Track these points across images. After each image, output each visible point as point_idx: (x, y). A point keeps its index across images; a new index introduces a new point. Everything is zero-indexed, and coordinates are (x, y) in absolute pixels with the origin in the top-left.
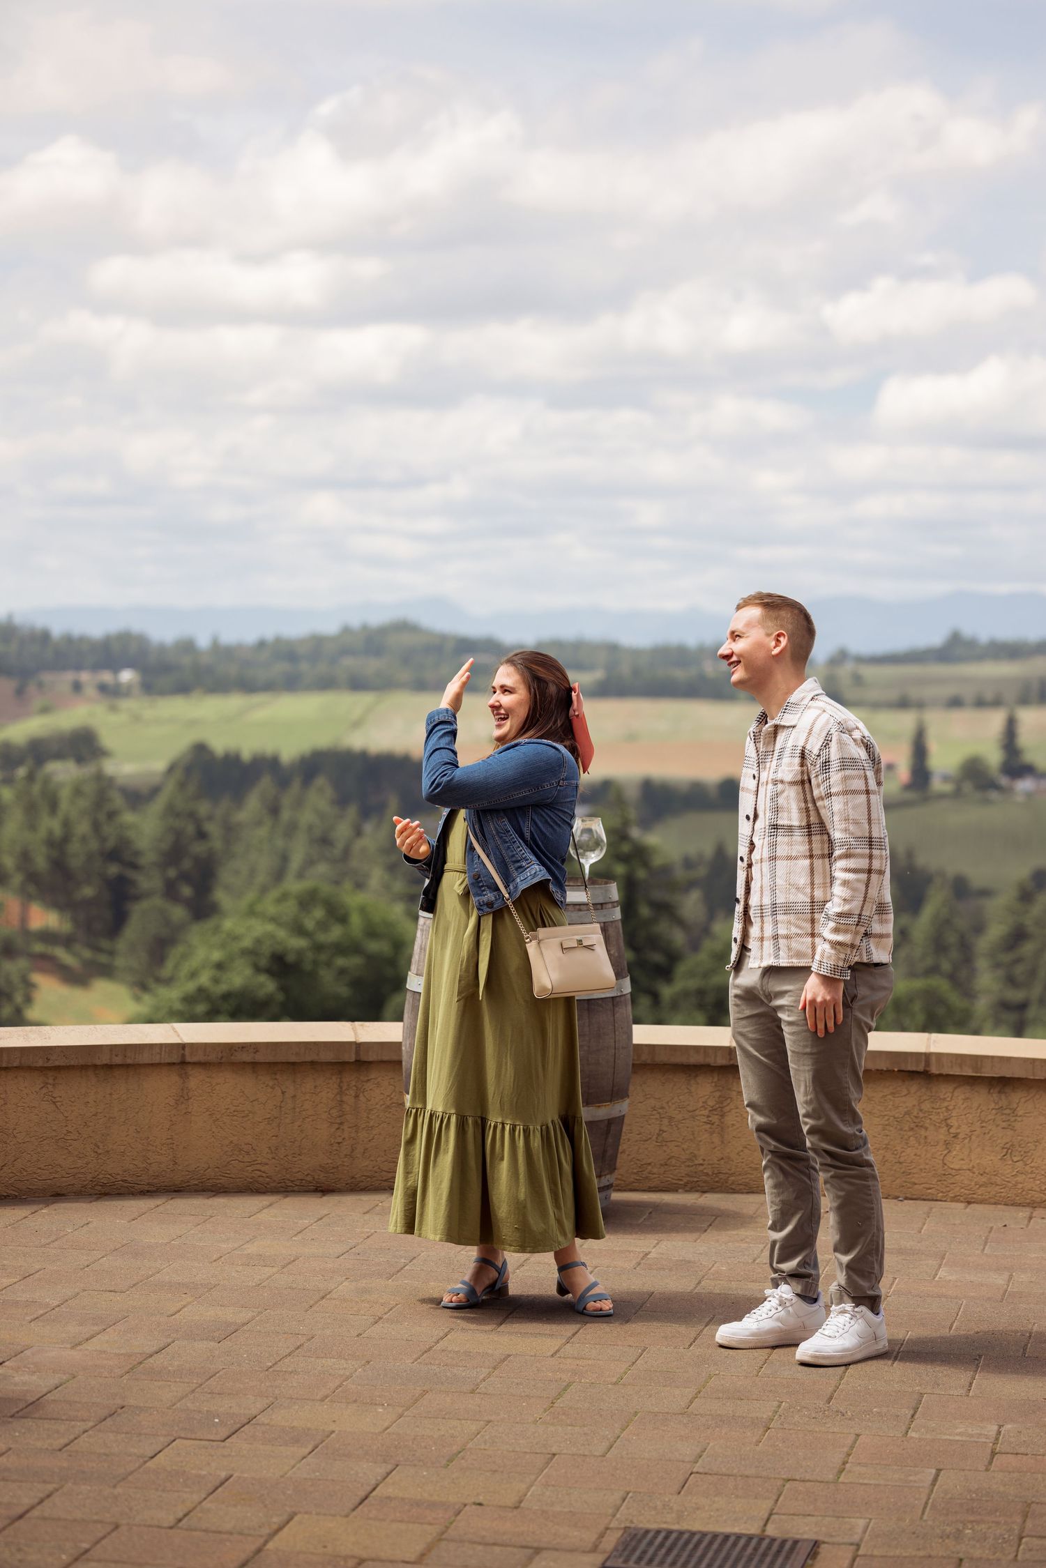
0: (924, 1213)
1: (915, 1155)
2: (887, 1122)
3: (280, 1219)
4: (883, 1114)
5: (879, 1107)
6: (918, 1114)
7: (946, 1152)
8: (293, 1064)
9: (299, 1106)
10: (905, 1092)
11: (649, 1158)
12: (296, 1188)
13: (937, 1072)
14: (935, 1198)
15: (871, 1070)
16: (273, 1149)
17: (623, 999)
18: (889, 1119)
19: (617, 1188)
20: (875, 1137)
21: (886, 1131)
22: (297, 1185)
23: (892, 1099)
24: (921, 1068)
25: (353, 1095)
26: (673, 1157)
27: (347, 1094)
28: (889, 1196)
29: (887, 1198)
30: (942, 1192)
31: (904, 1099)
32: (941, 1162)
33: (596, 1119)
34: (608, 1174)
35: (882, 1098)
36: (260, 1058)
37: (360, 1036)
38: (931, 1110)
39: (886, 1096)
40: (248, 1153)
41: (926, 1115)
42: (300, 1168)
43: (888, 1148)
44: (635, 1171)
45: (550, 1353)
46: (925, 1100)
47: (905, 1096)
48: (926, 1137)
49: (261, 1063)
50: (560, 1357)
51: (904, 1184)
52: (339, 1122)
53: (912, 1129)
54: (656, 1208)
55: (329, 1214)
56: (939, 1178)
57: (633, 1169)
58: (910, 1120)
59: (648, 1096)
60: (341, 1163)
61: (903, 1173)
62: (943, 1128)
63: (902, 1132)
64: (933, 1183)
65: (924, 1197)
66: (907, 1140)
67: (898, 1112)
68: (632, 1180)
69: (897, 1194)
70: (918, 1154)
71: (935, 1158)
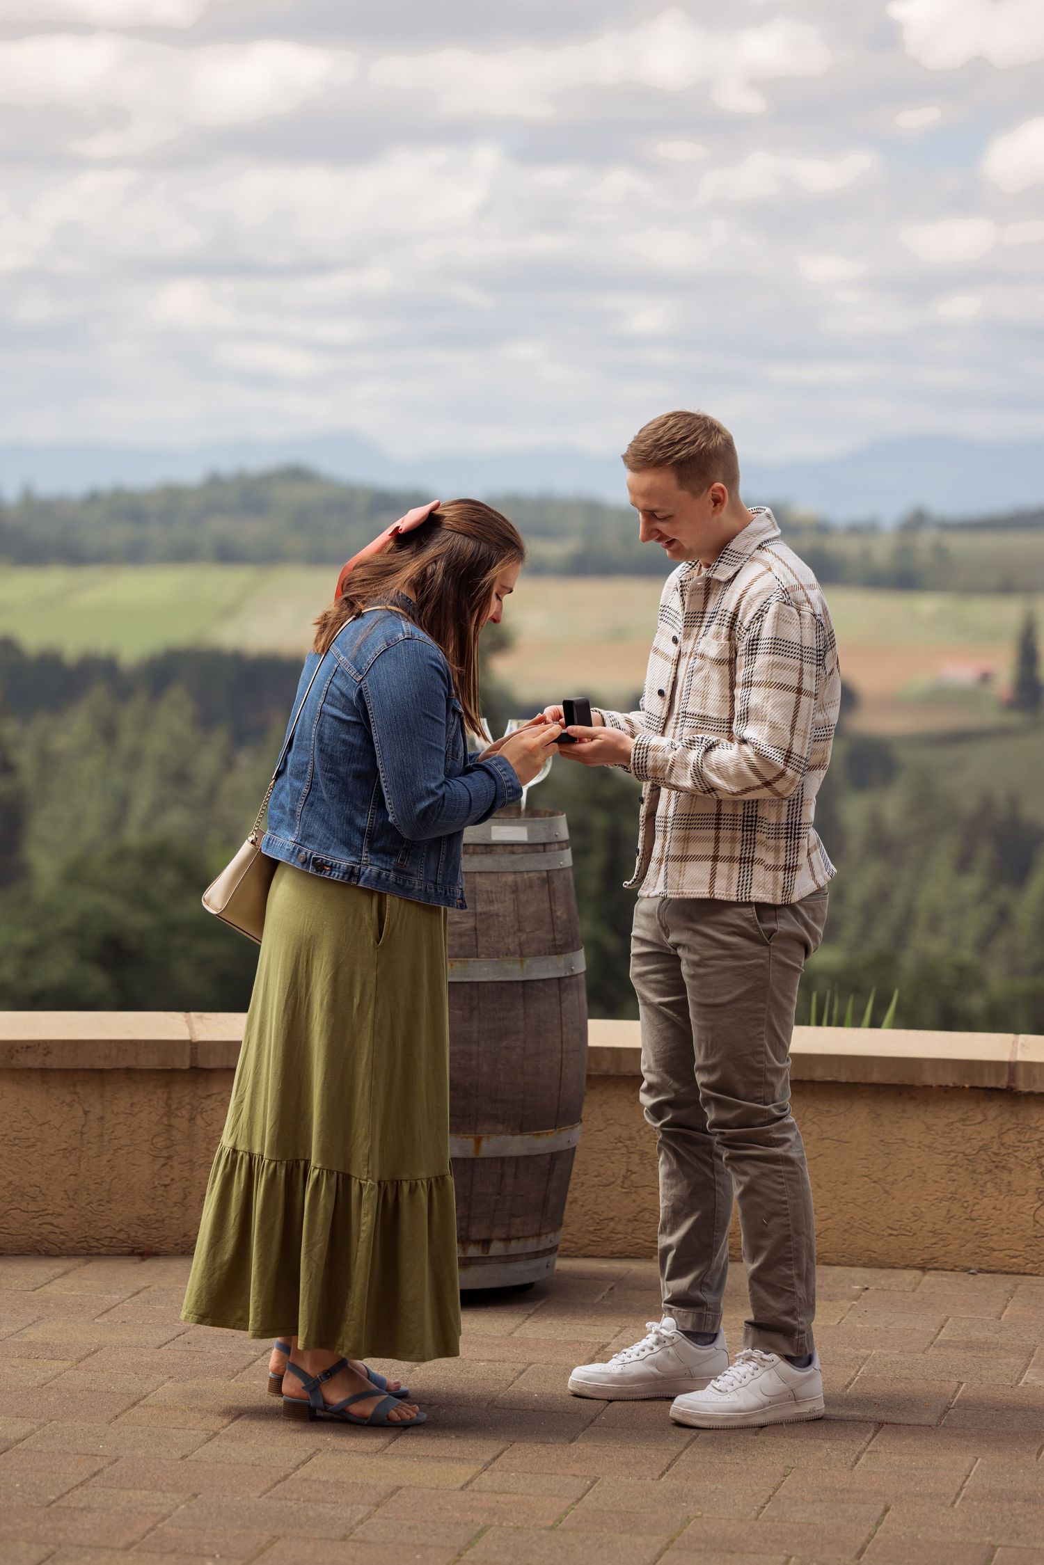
0: (1006, 1292)
1: (994, 1208)
2: (954, 1162)
3: (78, 1293)
4: (948, 1150)
5: (942, 1140)
6: (999, 1149)
7: (1037, 1205)
8: (101, 1071)
9: (109, 1131)
10: (980, 1118)
11: (612, 1211)
12: (103, 1250)
13: (1027, 1090)
14: (1022, 1271)
15: (931, 1086)
16: (71, 1193)
17: (573, 980)
18: (956, 1157)
19: (565, 1253)
20: (936, 1182)
21: (952, 1174)
22: (104, 1246)
23: (963, 1127)
24: (1003, 1084)
25: (187, 1117)
26: (646, 1209)
27: (177, 1115)
28: (956, 1266)
29: (952, 1270)
30: (1032, 1262)
31: (978, 1128)
32: (1031, 1219)
33: (534, 1153)
34: (550, 1232)
35: (947, 1125)
36: (53, 1062)
37: (197, 1033)
38: (1017, 1144)
39: (952, 1123)
40: (34, 1199)
41: (1010, 1151)
42: (109, 1220)
43: (955, 1199)
44: (591, 1229)
45: (459, 1485)
46: (1009, 1130)
47: (980, 1123)
48: (1009, 1183)
49: (53, 1070)
50: (473, 1490)
51: (978, 1251)
52: (166, 1155)
53: (990, 1171)
54: (620, 1282)
55: (149, 1287)
56: (1028, 1242)
57: (588, 1226)
58: (988, 1159)
59: (612, 1122)
60: (168, 1214)
61: (976, 1234)
62: (1034, 1169)
63: (975, 1176)
64: (1021, 1249)
65: (1006, 1269)
66: (981, 1187)
67: (970, 1147)
68: (587, 1241)
69: (968, 1264)
70: (998, 1206)
71: (1023, 1213)
